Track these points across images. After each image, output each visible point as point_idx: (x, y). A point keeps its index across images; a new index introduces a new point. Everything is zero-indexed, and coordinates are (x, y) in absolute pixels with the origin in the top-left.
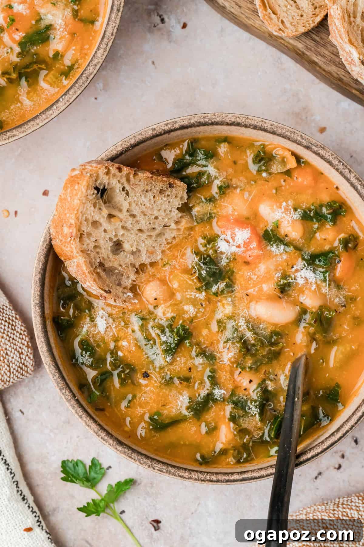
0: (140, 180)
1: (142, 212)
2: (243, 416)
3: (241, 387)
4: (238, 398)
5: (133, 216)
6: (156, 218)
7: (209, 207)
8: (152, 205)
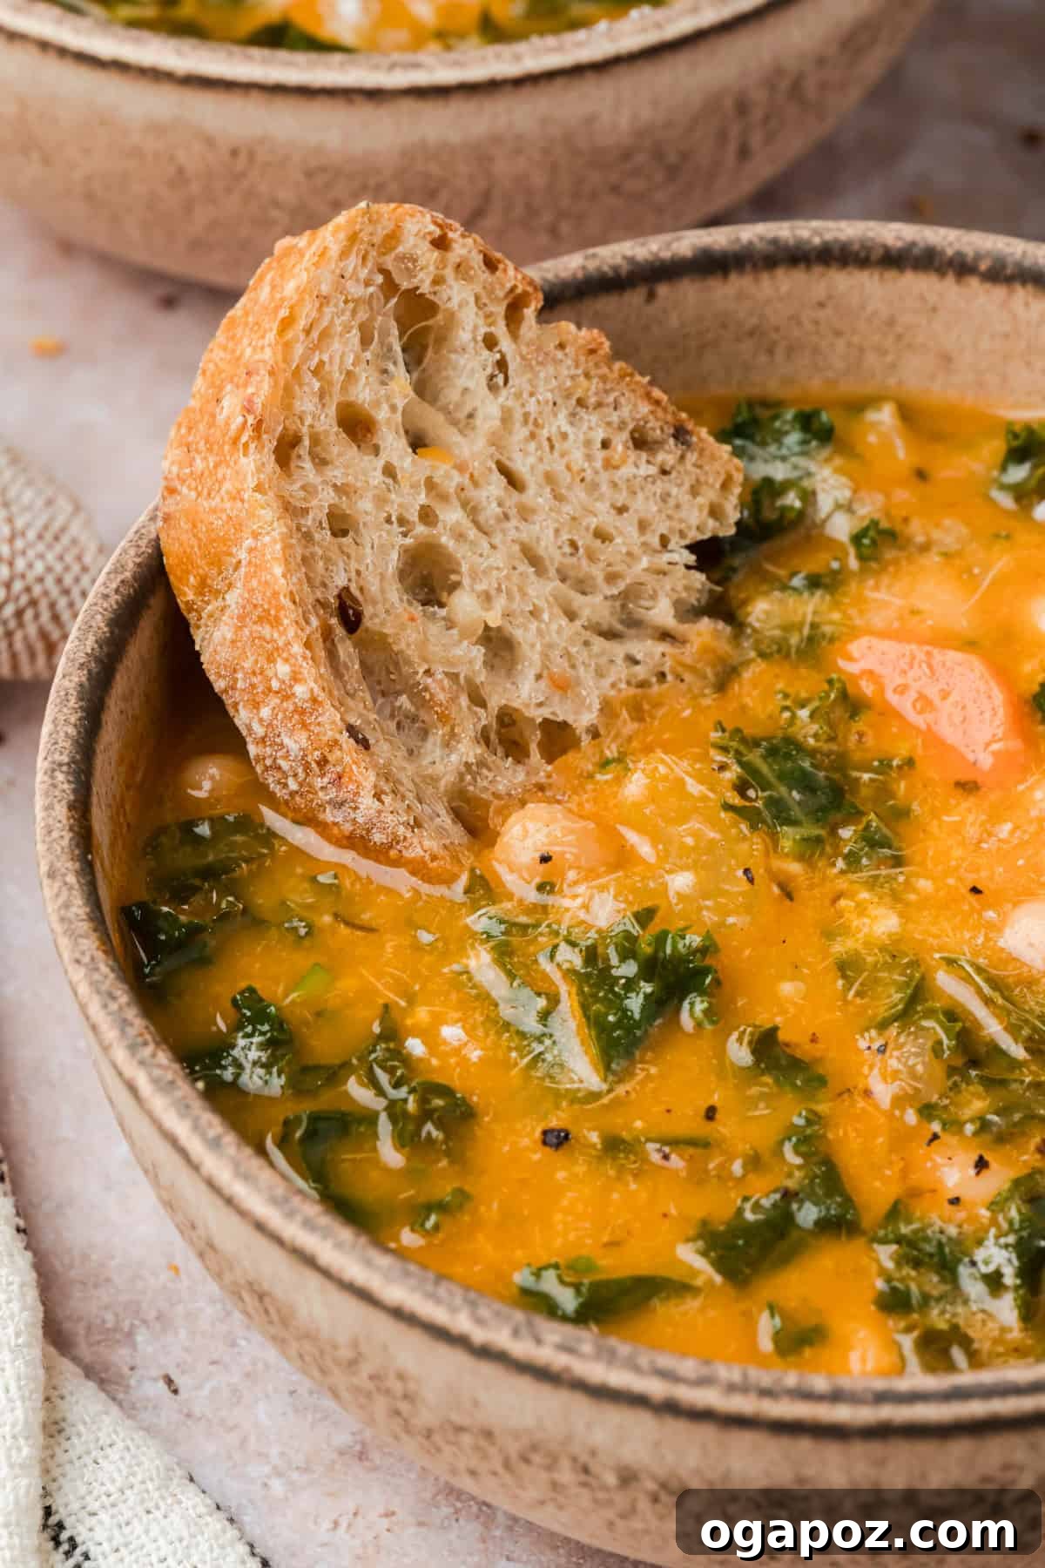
0: (561, 346)
1: (549, 478)
2: (939, 1299)
3: (934, 1191)
4: (923, 1230)
5: (513, 481)
6: (602, 536)
7: (809, 607)
8: (596, 473)
